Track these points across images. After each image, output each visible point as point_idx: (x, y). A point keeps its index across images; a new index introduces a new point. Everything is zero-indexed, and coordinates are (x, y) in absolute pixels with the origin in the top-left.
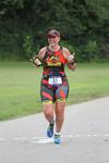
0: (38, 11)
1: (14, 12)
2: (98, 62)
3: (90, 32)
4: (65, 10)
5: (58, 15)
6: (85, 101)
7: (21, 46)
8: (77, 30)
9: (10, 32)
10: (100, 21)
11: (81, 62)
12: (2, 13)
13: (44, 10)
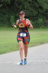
0: (17, 5)
1: (6, 5)
2: (43, 28)
3: (40, 14)
4: (28, 4)
5: (25, 7)
6: (37, 45)
7: (9, 21)
8: (34, 13)
9: (4, 14)
10: (44, 9)
11: (36, 28)
12: (1, 6)
13: (19, 5)
